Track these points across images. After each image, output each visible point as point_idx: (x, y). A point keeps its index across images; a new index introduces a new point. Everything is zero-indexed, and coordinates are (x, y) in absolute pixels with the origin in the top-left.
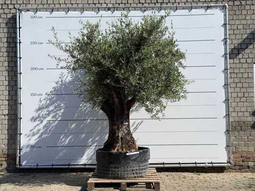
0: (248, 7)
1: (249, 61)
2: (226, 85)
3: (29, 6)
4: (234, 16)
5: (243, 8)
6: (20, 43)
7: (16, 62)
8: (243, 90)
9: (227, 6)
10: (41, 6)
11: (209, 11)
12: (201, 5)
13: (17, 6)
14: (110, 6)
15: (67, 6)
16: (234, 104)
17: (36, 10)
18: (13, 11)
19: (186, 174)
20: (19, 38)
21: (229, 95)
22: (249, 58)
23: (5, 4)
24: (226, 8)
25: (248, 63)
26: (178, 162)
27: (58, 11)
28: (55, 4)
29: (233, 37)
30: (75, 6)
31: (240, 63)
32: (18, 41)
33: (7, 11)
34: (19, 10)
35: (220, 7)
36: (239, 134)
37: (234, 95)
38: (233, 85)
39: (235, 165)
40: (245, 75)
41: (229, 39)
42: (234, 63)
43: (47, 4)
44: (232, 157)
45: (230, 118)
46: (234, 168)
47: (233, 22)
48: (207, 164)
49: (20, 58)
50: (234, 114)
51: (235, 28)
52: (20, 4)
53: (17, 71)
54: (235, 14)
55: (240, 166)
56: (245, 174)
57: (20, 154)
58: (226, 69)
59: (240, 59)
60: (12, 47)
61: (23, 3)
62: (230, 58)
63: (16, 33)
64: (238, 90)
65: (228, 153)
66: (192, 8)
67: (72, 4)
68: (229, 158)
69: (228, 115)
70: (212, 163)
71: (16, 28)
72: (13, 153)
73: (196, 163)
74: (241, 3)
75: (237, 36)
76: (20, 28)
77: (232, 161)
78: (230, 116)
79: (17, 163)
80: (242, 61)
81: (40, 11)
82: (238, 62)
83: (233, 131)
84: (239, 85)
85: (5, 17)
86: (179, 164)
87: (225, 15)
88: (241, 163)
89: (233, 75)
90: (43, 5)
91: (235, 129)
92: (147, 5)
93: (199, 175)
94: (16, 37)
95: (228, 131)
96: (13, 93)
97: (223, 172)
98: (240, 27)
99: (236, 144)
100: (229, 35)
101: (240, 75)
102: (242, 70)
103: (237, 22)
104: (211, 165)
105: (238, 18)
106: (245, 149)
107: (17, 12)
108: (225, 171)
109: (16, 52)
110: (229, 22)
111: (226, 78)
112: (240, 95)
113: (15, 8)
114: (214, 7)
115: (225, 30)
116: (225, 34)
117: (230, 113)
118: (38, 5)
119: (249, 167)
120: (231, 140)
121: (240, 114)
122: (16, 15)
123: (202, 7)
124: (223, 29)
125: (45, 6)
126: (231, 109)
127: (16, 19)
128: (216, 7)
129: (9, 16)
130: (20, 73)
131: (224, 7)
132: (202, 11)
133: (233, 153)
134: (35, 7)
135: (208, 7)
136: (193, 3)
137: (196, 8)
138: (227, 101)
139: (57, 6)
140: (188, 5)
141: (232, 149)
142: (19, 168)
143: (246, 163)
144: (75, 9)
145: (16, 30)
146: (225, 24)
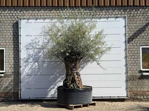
0: (137, 17)
1: (138, 44)
2: (126, 57)
3: (25, 17)
4: (130, 22)
5: (135, 17)
6: (20, 35)
7: (18, 45)
8: (134, 60)
9: (127, 17)
10: (31, 17)
11: (117, 19)
12: (113, 16)
13: (19, 17)
14: (66, 16)
15: (44, 17)
16: (130, 67)
17: (29, 19)
18: (17, 19)
19: (105, 102)
20: (20, 33)
21: (128, 62)
22: (138, 43)
23: (13, 15)
24: (126, 18)
25: (138, 46)
26: (101, 96)
27: (40, 19)
28: (38, 16)
29: (129, 32)
30: (48, 16)
31: (133, 45)
32: (19, 35)
33: (13, 19)
34: (20, 19)
35: (123, 17)
36: (132, 82)
37: (130, 62)
38: (130, 57)
39: (130, 98)
40: (136, 52)
41: (128, 33)
42: (130, 46)
43: (34, 15)
44: (129, 94)
45: (128, 74)
46: (130, 99)
47: (130, 25)
48: (116, 97)
49: (20, 43)
50: (130, 72)
51: (131, 28)
52: (20, 16)
53: (19, 50)
54: (131, 21)
55: (133, 98)
56: (135, 102)
57: (20, 92)
58: (126, 49)
59: (133, 44)
60: (17, 38)
61: (22, 15)
62: (128, 43)
63: (18, 30)
64: (132, 59)
65: (127, 92)
66: (108, 18)
67: (47, 16)
68: (127, 94)
69: (127, 72)
70: (119, 97)
71: (18, 28)
72: (17, 92)
73: (110, 97)
74: (134, 15)
75: (132, 32)
76: (20, 28)
77: (129, 96)
78: (128, 73)
79: (19, 97)
80: (134, 44)
81: (30, 19)
82: (132, 45)
83: (129, 80)
84: (133, 57)
85: (13, 22)
86: (102, 97)
87: (125, 21)
88: (134, 97)
89: (130, 52)
90: (32, 16)
91: (130, 79)
92: (85, 16)
93: (112, 103)
94: (18, 33)
95: (127, 80)
96: (17, 61)
97: (124, 101)
98: (133, 27)
99: (131, 87)
100: (128, 31)
101: (133, 52)
102: (134, 49)
103: (132, 25)
104: (118, 98)
105: (132, 23)
106: (135, 89)
107: (18, 20)
108: (125, 101)
109: (18, 40)
110: (127, 25)
111: (126, 53)
112: (133, 62)
113: (17, 18)
114: (120, 17)
115: (126, 29)
116: (126, 31)
117: (128, 71)
118: (30, 16)
119: (137, 99)
120: (129, 85)
121: (133, 72)
122: (18, 21)
123: (113, 17)
124: (124, 28)
125: (33, 17)
126: (128, 69)
127: (18, 23)
128: (121, 17)
129: (15, 22)
130: (21, 51)
131: (125, 17)
132: (114, 19)
133: (130, 92)
134: (28, 17)
135: (117, 17)
136: (109, 15)
137: (110, 18)
138: (126, 65)
139: (39, 17)
140: (107, 16)
141: (129, 90)
142: (20, 99)
143: (136, 97)
144: (48, 18)
145: (18, 29)
146: (125, 26)
